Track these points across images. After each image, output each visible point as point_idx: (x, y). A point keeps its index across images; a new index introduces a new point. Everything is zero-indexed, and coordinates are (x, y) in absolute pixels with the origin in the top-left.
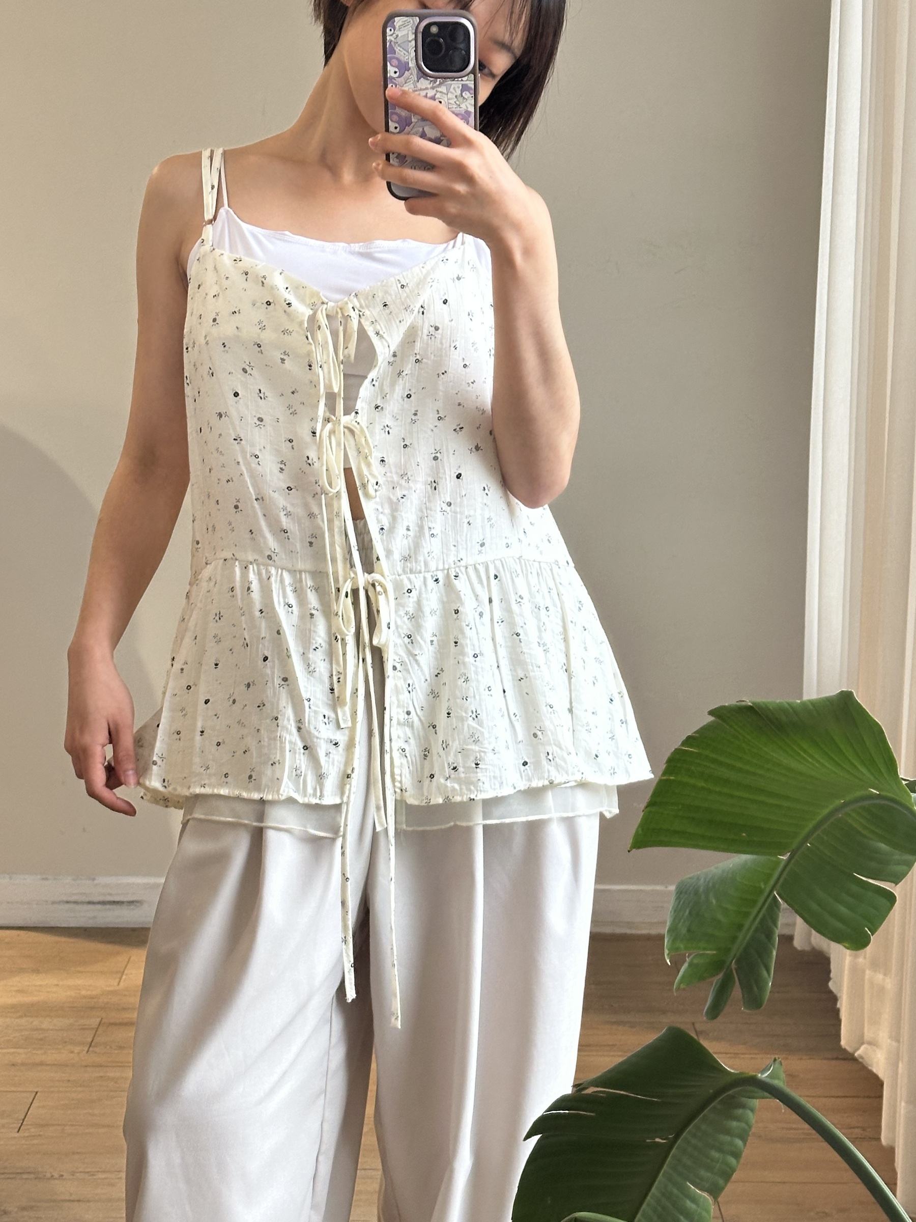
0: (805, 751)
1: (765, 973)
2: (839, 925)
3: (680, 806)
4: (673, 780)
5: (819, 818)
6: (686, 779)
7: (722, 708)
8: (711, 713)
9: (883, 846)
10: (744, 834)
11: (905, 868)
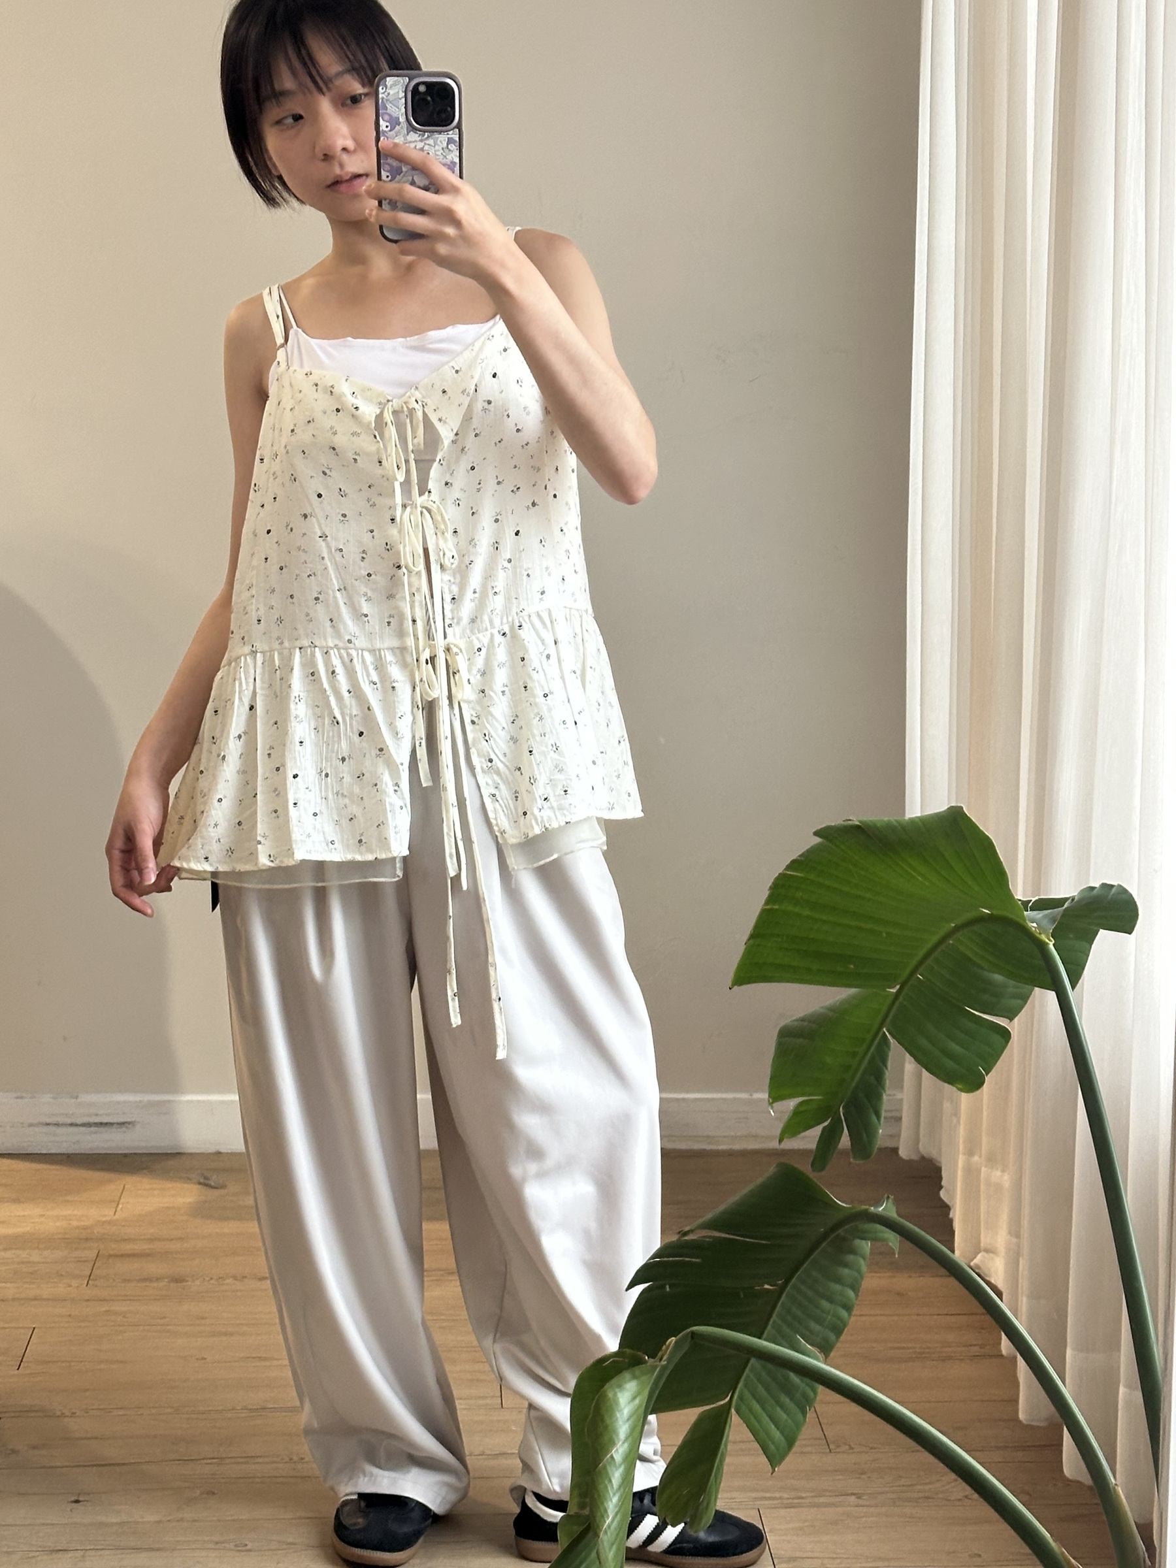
0: (915, 870)
1: (874, 1118)
2: (950, 1064)
3: (785, 938)
4: (777, 910)
5: (929, 945)
6: (790, 908)
7: (828, 828)
8: (816, 834)
9: (998, 978)
10: (852, 966)
11: (1019, 1002)
